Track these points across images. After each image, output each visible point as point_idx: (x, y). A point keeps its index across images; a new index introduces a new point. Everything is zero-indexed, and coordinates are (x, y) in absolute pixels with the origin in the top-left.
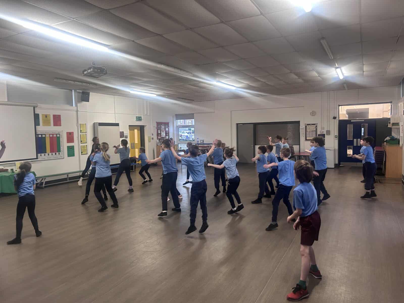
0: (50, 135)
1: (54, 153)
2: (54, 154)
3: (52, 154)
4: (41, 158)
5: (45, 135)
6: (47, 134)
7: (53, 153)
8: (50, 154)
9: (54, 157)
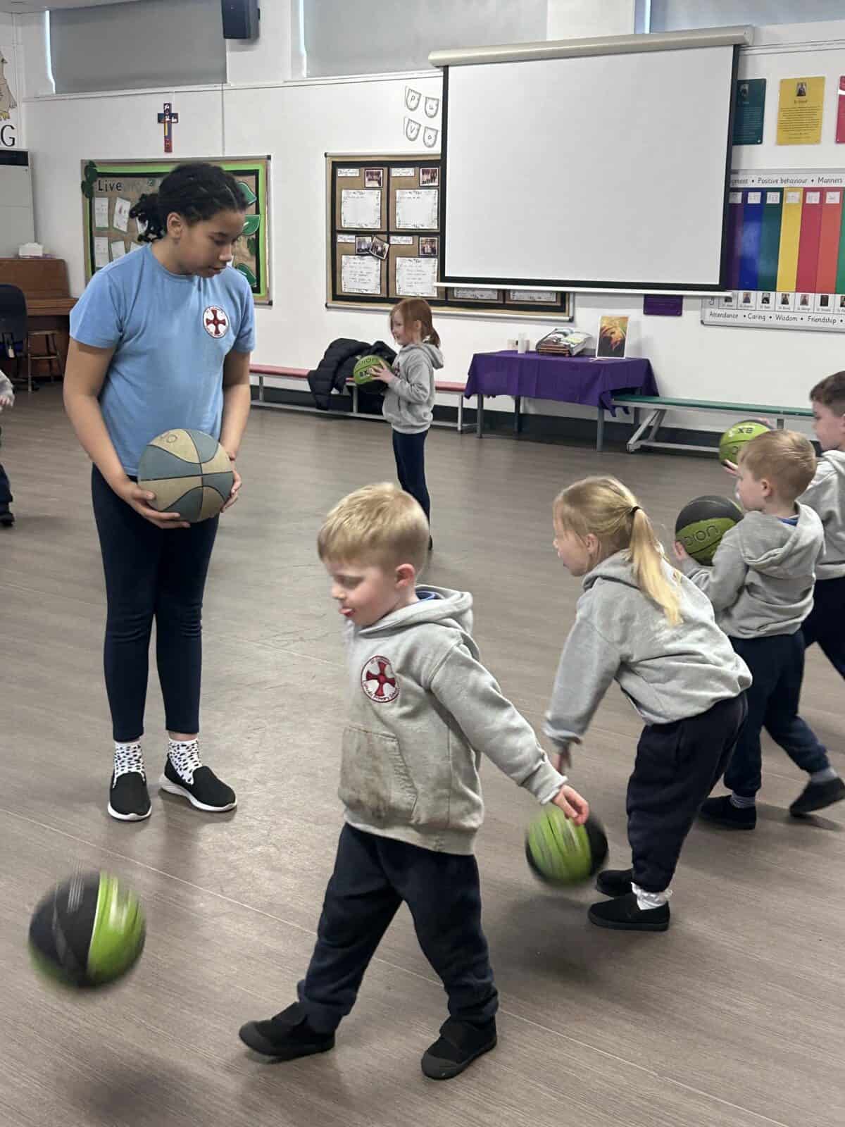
0: (809, 194)
1: (818, 296)
2: (814, 298)
3: (804, 302)
4: (746, 313)
5: (778, 194)
6: (793, 189)
7: (811, 296)
8: (794, 298)
9: (813, 316)
